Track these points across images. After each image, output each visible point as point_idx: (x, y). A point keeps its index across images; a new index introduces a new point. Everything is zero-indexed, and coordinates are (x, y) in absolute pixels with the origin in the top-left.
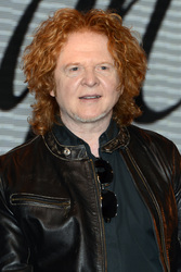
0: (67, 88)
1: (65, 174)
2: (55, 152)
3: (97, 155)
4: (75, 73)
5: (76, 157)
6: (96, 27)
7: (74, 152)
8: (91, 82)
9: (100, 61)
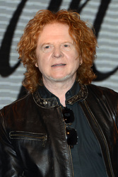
0: (44, 60)
1: (44, 117)
2: (39, 103)
3: (64, 105)
4: (48, 50)
5: (51, 105)
6: (61, 20)
7: (49, 103)
8: (57, 55)
9: (63, 41)
